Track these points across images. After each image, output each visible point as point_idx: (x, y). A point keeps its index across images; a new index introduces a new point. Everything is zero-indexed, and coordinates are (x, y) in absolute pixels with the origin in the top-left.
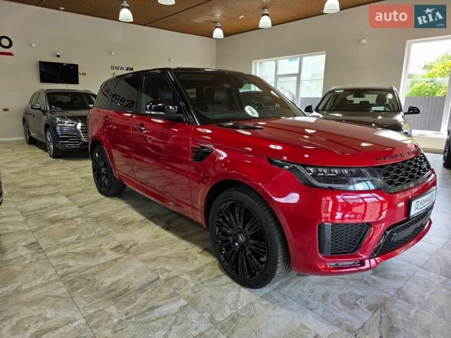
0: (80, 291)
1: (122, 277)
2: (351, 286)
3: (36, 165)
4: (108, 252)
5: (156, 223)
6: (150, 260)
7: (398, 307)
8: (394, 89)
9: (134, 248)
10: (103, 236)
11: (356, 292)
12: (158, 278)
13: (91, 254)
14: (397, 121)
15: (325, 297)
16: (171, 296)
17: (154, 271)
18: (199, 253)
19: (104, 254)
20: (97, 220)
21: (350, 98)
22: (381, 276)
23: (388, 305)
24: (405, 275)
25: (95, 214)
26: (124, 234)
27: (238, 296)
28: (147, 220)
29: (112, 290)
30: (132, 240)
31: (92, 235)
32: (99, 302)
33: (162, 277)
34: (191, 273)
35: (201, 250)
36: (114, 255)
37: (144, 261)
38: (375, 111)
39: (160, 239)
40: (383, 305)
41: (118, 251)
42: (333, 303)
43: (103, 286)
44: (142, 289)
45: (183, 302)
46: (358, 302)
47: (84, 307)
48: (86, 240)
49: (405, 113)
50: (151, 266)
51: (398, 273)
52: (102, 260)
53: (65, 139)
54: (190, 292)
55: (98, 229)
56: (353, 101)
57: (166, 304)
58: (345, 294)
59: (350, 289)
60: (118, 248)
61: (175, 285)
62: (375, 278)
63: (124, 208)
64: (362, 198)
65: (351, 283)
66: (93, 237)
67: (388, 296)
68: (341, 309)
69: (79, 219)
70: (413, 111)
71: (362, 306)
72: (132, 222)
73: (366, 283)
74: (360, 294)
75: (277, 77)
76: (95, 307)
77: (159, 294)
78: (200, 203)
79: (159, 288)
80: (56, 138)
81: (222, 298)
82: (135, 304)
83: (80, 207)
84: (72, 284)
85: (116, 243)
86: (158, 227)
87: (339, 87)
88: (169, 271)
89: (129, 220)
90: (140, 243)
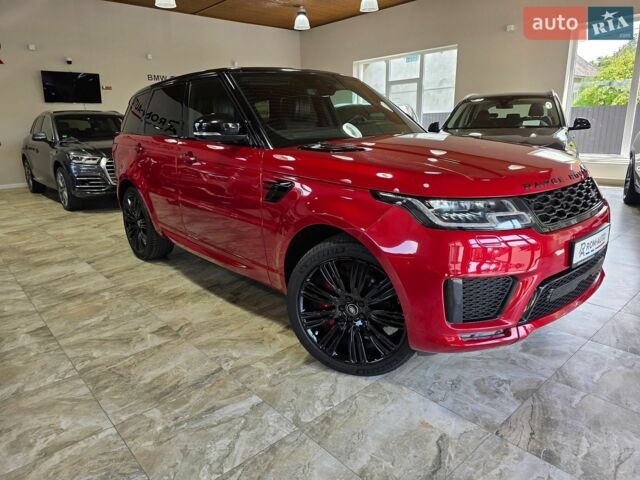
0: (108, 390)
1: (168, 369)
2: (492, 368)
3: (45, 221)
4: (149, 336)
5: (219, 294)
6: (209, 345)
7: (557, 393)
8: (554, 94)
9: (187, 329)
10: (141, 316)
11: (499, 375)
12: (221, 369)
13: (124, 341)
14: (558, 139)
15: (455, 384)
16: (239, 391)
17: (213, 359)
18: (279, 332)
19: (143, 339)
20: (132, 293)
21: (492, 110)
22: (534, 353)
23: (543, 391)
24: (567, 350)
25: (130, 285)
26: (171, 312)
27: (334, 389)
28: (205, 291)
29: (155, 388)
30: (184, 319)
31: (125, 314)
32: (135, 405)
33: (226, 367)
34: (266, 360)
35: (281, 329)
36: (158, 341)
37: (200, 347)
38: (527, 127)
39: (223, 316)
40: (536, 391)
41: (163, 335)
42: (466, 392)
43: (142, 382)
44: (197, 385)
45: (255, 399)
46: (501, 389)
47: (115, 413)
48: (116, 321)
49: (570, 129)
50: (211, 353)
51: (557, 348)
52: (140, 348)
53: (83, 182)
54: (266, 385)
55: (134, 306)
56: (497, 115)
57: (232, 402)
58: (483, 380)
59: (491, 373)
60: (163, 330)
61: (244, 377)
62: (526, 355)
63: (171, 276)
64: (506, 242)
65: (492, 364)
66: (128, 316)
67: (544, 379)
68: (477, 400)
69: (106, 294)
70: (581, 124)
71: (507, 394)
72: (182, 294)
73: (513, 363)
74: (505, 377)
75: (389, 84)
76: (130, 411)
77: (221, 390)
78: (278, 262)
79: (221, 382)
80: (71, 181)
81: (311, 392)
82: (188, 405)
83: (108, 277)
84: (98, 381)
85: (159, 324)
86: (221, 300)
87: (476, 94)
88: (235, 359)
89: (180, 292)
90: (195, 322)
